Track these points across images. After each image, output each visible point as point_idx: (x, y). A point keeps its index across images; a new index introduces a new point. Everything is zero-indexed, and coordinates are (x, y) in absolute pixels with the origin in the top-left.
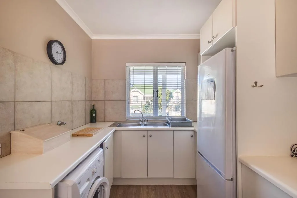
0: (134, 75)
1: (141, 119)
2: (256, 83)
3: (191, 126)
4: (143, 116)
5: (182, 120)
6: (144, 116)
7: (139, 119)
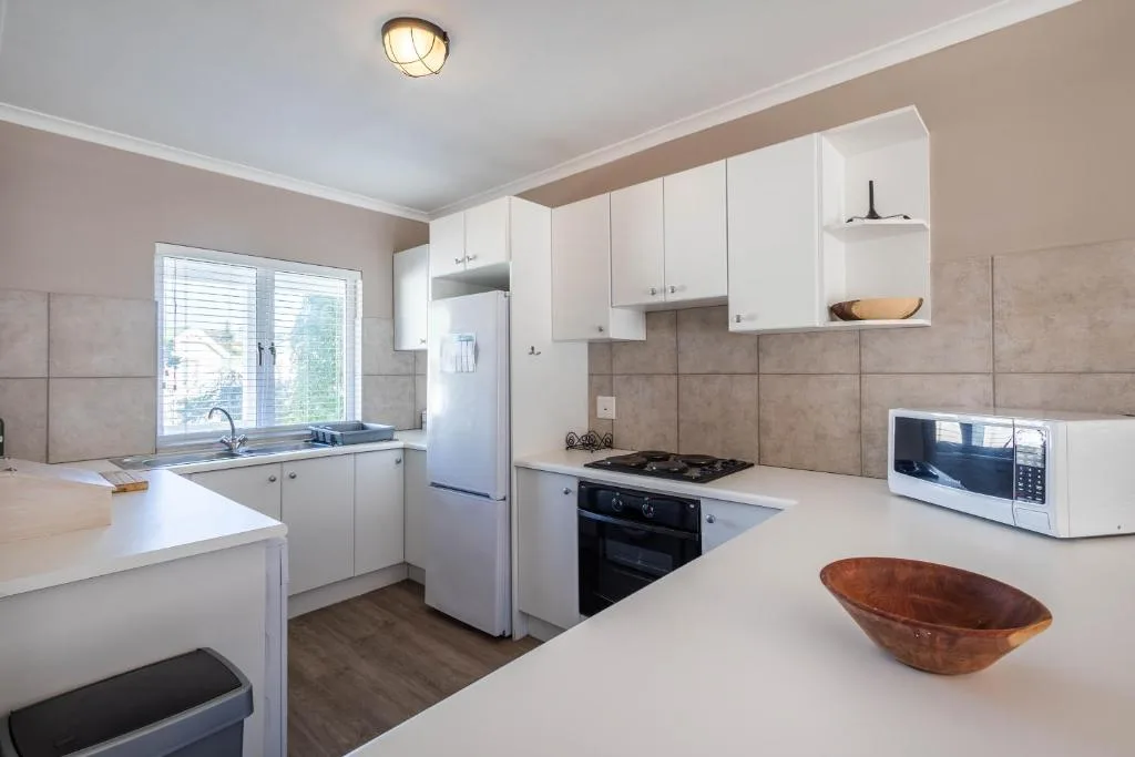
0: (178, 281)
1: (229, 440)
2: (533, 348)
3: (391, 440)
4: (233, 430)
5: (356, 429)
6: (236, 427)
7: (219, 440)
